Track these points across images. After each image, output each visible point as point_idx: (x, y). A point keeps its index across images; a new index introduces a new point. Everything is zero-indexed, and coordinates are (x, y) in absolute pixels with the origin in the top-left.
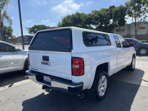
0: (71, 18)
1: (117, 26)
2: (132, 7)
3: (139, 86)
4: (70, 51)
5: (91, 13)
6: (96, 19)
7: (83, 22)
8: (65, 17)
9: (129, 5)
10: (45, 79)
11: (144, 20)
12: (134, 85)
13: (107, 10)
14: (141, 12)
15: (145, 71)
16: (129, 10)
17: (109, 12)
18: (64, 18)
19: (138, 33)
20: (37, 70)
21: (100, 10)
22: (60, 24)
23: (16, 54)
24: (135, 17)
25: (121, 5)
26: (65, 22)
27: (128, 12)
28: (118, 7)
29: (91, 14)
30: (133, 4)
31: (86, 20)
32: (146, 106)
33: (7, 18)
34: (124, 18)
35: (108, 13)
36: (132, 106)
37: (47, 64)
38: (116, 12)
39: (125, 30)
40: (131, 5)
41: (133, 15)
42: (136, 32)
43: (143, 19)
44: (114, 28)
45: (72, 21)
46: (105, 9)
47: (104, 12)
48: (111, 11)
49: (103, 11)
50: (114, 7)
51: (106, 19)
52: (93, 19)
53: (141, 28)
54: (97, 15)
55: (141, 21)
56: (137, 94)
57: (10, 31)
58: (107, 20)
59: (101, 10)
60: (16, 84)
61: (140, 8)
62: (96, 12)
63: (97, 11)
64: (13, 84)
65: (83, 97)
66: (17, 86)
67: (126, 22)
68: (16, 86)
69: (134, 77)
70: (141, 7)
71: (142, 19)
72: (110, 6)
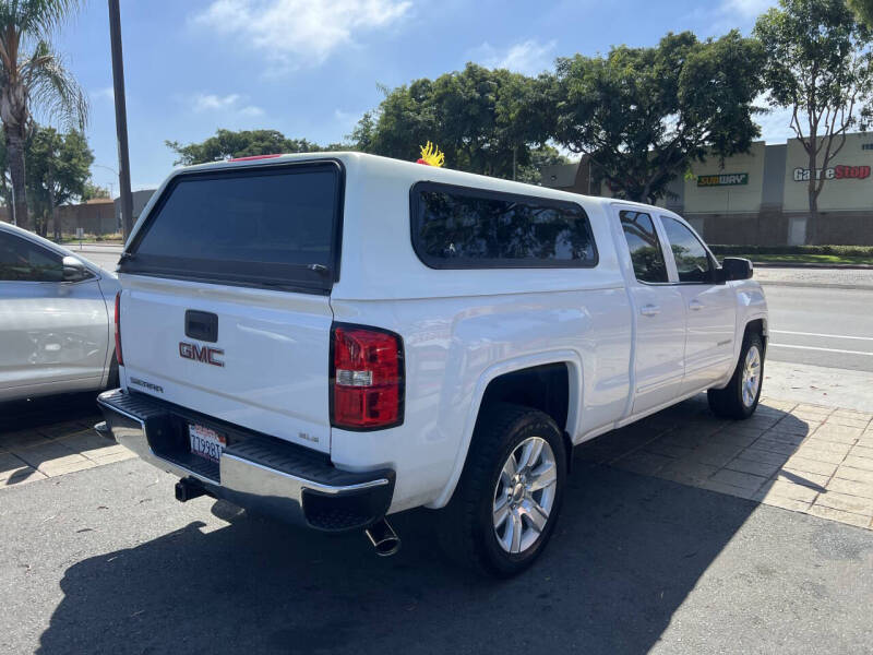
0: (433, 96)
1: (702, 152)
2: (794, 49)
3: (753, 505)
4: (327, 292)
5: (552, 71)
6: (583, 109)
7: (502, 125)
8: (403, 91)
9: (779, 35)
10: (195, 445)
11: (863, 127)
12: (724, 498)
13: (650, 58)
14: (851, 79)
15: (812, 426)
16: (778, 65)
17: (660, 74)
18: (395, 98)
19: (824, 204)
20: (156, 388)
21: (606, 58)
22: (367, 127)
23: (69, 294)
24: (812, 107)
25: (734, 35)
26: (398, 116)
27: (773, 75)
28: (715, 40)
29: (552, 79)
30: (801, 28)
31: (524, 114)
32: (756, 620)
33: (58, 82)
34: (746, 111)
35: (654, 75)
36: (680, 617)
37: (205, 356)
38: (702, 73)
39: (750, 180)
40: (790, 36)
41: (802, 92)
42: (814, 194)
43: (858, 117)
44: (684, 167)
45: (439, 115)
46: (633, 54)
47: (629, 70)
48: (673, 64)
49: (624, 65)
50: (687, 40)
51: (640, 112)
52: (564, 111)
53: (844, 173)
54: (584, 88)
55: (844, 129)
56: (724, 553)
57: (74, 161)
58: (644, 115)
59: (612, 55)
60: (52, 468)
61: (845, 52)
62: (580, 70)
63: (590, 65)
64: (34, 468)
65: (393, 551)
66: (58, 481)
67: (754, 131)
68: (48, 480)
69: (737, 458)
70: (846, 47)
71: (851, 120)
72: (665, 36)
